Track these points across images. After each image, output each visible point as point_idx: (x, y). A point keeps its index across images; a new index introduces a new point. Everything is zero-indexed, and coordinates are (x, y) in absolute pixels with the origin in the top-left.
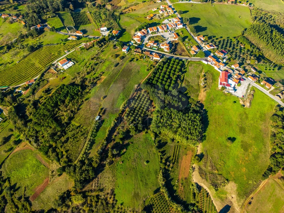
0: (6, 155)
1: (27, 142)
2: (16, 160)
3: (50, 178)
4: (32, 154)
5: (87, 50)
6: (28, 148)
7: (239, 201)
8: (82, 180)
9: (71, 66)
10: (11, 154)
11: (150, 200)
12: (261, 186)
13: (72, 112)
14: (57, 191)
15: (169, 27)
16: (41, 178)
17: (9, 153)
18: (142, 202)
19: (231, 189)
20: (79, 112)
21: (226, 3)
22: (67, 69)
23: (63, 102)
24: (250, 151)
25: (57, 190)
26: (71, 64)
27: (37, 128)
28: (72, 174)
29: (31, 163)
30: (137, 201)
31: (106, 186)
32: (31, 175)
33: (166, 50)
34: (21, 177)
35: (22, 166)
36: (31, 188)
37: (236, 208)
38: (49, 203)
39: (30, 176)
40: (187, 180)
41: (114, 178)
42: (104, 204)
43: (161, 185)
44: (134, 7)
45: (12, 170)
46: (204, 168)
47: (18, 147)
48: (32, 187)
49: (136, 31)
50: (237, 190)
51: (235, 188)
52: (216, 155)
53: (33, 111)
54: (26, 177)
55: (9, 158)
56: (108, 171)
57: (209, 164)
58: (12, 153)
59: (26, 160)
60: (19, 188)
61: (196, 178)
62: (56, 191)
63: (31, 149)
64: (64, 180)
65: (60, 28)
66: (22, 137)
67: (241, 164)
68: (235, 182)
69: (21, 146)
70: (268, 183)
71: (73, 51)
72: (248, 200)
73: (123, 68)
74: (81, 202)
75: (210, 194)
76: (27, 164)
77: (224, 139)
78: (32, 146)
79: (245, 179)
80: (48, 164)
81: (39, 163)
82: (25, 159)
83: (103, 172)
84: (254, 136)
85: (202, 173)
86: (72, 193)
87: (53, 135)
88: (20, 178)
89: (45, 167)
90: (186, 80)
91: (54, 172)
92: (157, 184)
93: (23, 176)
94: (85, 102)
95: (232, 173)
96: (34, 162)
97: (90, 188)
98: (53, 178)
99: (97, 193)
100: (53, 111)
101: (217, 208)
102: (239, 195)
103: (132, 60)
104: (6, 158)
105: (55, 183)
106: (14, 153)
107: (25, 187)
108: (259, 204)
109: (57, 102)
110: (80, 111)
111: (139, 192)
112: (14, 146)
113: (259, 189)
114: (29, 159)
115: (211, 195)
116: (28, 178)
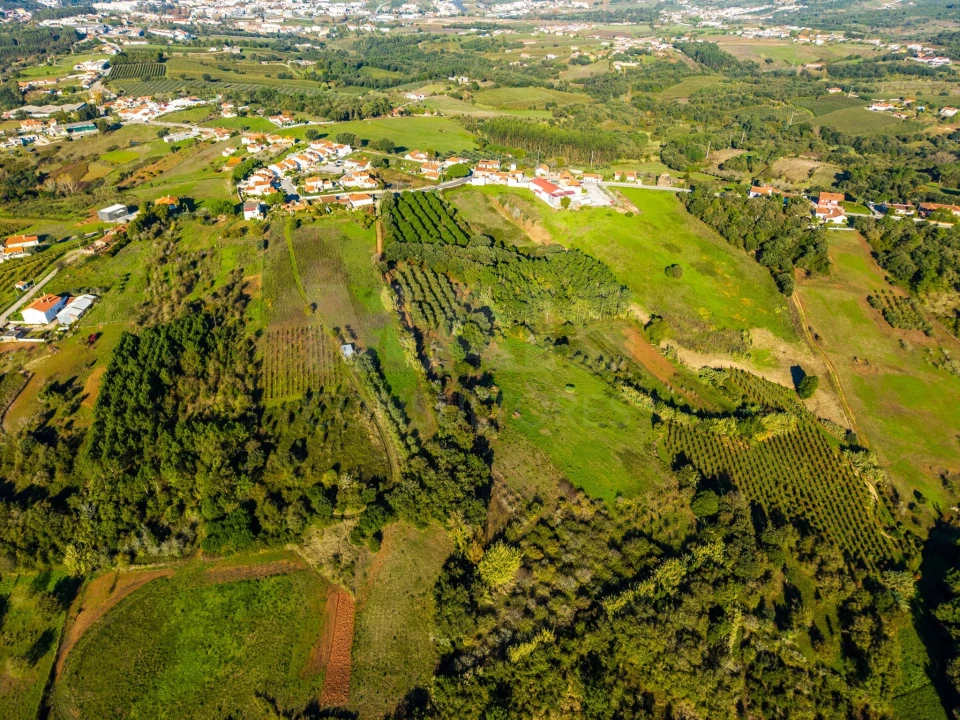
0: (39, 674)
1: (121, 566)
2: (112, 661)
3: (343, 586)
4: (181, 586)
5: (114, 253)
6: (134, 584)
7: (801, 349)
8: (471, 491)
9: (91, 306)
10: (65, 656)
11: (664, 448)
12: (798, 304)
13: (240, 377)
14: (412, 596)
16: (301, 614)
17: (46, 661)
18: (654, 464)
19: (760, 338)
21: (389, 116)
22: (80, 316)
24: (719, 272)
25: (407, 596)
26: (82, 301)
28: (424, 498)
29: (204, 613)
30: (644, 467)
31: (537, 487)
32: (241, 643)
33: (368, 185)
34: (197, 692)
35: (166, 655)
36: (291, 675)
37: (807, 362)
38: (416, 656)
39: (239, 653)
40: (681, 376)
41: (537, 455)
42: (581, 527)
43: (652, 410)
44: (150, 168)
45: (119, 710)
46: (687, 336)
47: (80, 610)
48: (292, 666)
50: (776, 335)
51: (771, 335)
52: (678, 305)
53: (57, 455)
54: (221, 672)
55: (61, 680)
56: (509, 451)
57: (686, 325)
58: (66, 651)
59: (165, 629)
61: (694, 362)
62: (405, 600)
63: (157, 576)
64: (403, 547)
66: (70, 563)
67: (733, 297)
68: (759, 327)
69: (94, 601)
70: (800, 295)
71: (51, 276)
72: (809, 336)
73: (290, 244)
74: (515, 566)
75: (746, 370)
76: (181, 636)
77: (661, 275)
78: (149, 566)
79: (766, 312)
80: (285, 561)
81: (244, 585)
82: (155, 628)
83: (494, 458)
84: (699, 249)
85: (691, 345)
86: (474, 553)
88: (191, 698)
89: (285, 574)
90: (474, 224)
91: (346, 558)
92: (641, 414)
93: (207, 679)
94: (261, 343)
95: (737, 316)
96: (215, 599)
97: (503, 519)
98: (354, 575)
99: (534, 518)
100: (159, 408)
101: (784, 384)
102: (787, 339)
103: (298, 224)
104: (48, 688)
105: (378, 580)
106: (77, 643)
107: (258, 695)
108: (830, 330)
111: (628, 447)
112: (58, 622)
113: (801, 311)
114: (178, 611)
115: (751, 371)
116: (239, 662)
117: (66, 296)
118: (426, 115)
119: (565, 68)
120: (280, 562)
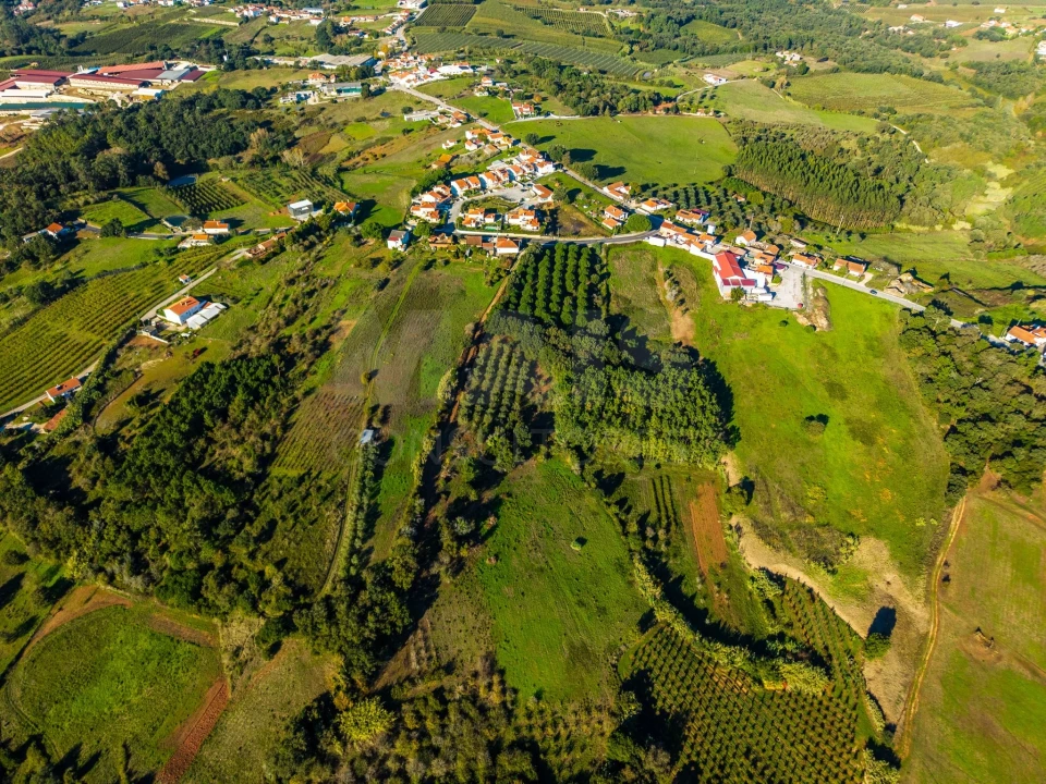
0: (10, 650)
1: (100, 584)
2: (59, 662)
3: (229, 680)
4: (130, 619)
5: (263, 262)
6: (103, 603)
7: (912, 587)
8: (369, 639)
9: (217, 316)
10: (34, 643)
11: (632, 656)
12: (955, 523)
13: (264, 437)
14: (274, 716)
15: (515, 174)
16: (189, 689)
17: (22, 641)
18: (606, 671)
19: (869, 554)
20: (289, 434)
21: (650, 113)
22: (202, 326)
23: (223, 414)
24: (880, 441)
25: (270, 713)
26: (213, 309)
27: (135, 520)
28: (324, 629)
29: (132, 652)
30: (588, 671)
31: (460, 651)
32: (140, 692)
33: (529, 227)
34: (95, 718)
35: (92, 674)
36: (153, 741)
37: (912, 609)
38: (247, 773)
39: (134, 700)
40: (730, 570)
41: (481, 617)
42: (473, 713)
43: (651, 603)
44: (378, 150)
45: (45, 704)
46: (768, 520)
47: (61, 609)
48: (157, 734)
49: (414, 193)
50: (893, 556)
51: (886, 554)
52: (788, 474)
53: (103, 467)
54: (116, 709)
55: (23, 662)
56: (455, 600)
57: (779, 504)
58: (37, 639)
59: (104, 651)
60: (95, 758)
61: (755, 556)
62: (267, 718)
63: (121, 602)
64: (292, 665)
65: (139, 224)
66: (70, 568)
67: (872, 483)
68: (878, 536)
69: (73, 604)
70: (969, 512)
71: (210, 274)
72: (938, 573)
73: (406, 289)
74: (380, 728)
75: (816, 590)
76: (110, 663)
77: (794, 425)
78: (120, 592)
79: (902, 519)
80: (206, 633)
81: (168, 640)
82: (98, 647)
83: (434, 604)
84: (874, 399)
85: (764, 533)
86: (341, 700)
87: (207, 526)
88: (89, 721)
89: (199, 646)
90: (617, 296)
91: (245, 653)
92: (637, 602)
93: (106, 710)
94: (305, 404)
95: (858, 513)
96: (144, 643)
97: (404, 673)
98: (242, 673)
99: (434, 684)
100: (190, 448)
101: (855, 627)
102: (904, 568)
103: (429, 265)
104: (11, 665)
105: (257, 688)
106: (46, 636)
107: (125, 746)
108: (972, 576)
109: (198, 417)
110: (293, 430)
111: (588, 642)
112: (43, 613)
113: (952, 535)
114: (118, 641)
115: (821, 595)
116: (130, 708)
117: (205, 299)
118: (698, 114)
119: (963, 43)
120: (203, 632)
